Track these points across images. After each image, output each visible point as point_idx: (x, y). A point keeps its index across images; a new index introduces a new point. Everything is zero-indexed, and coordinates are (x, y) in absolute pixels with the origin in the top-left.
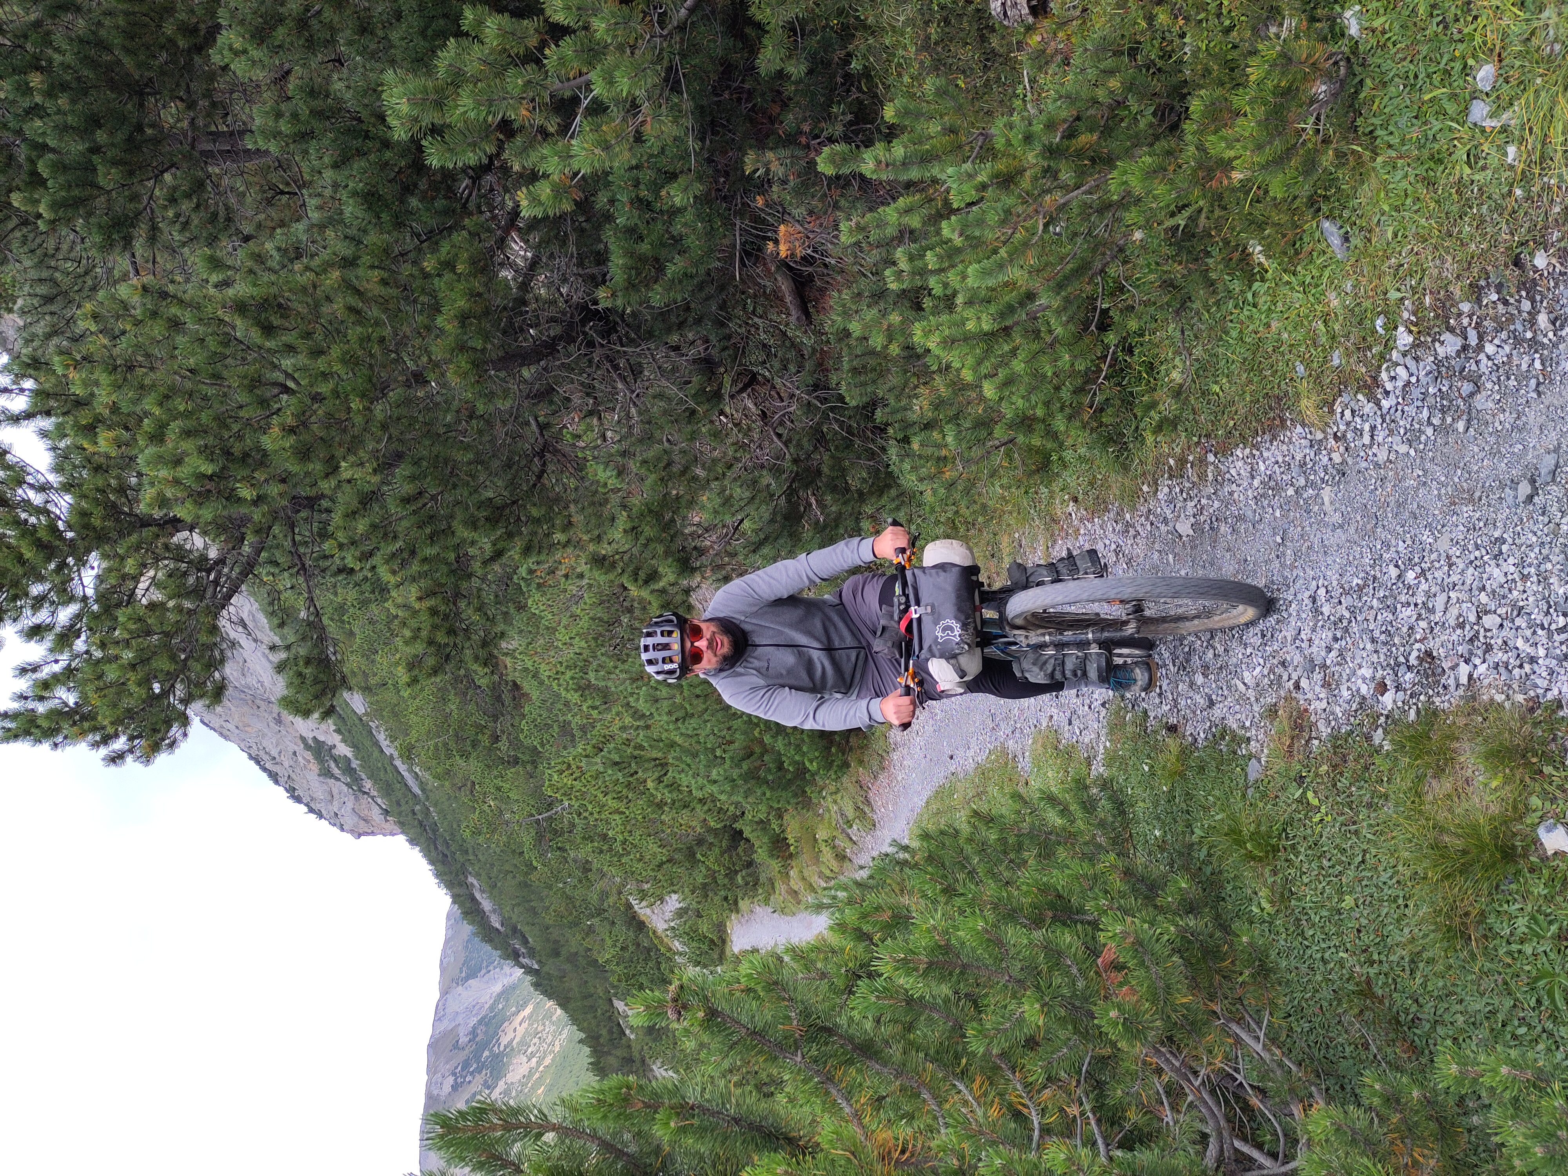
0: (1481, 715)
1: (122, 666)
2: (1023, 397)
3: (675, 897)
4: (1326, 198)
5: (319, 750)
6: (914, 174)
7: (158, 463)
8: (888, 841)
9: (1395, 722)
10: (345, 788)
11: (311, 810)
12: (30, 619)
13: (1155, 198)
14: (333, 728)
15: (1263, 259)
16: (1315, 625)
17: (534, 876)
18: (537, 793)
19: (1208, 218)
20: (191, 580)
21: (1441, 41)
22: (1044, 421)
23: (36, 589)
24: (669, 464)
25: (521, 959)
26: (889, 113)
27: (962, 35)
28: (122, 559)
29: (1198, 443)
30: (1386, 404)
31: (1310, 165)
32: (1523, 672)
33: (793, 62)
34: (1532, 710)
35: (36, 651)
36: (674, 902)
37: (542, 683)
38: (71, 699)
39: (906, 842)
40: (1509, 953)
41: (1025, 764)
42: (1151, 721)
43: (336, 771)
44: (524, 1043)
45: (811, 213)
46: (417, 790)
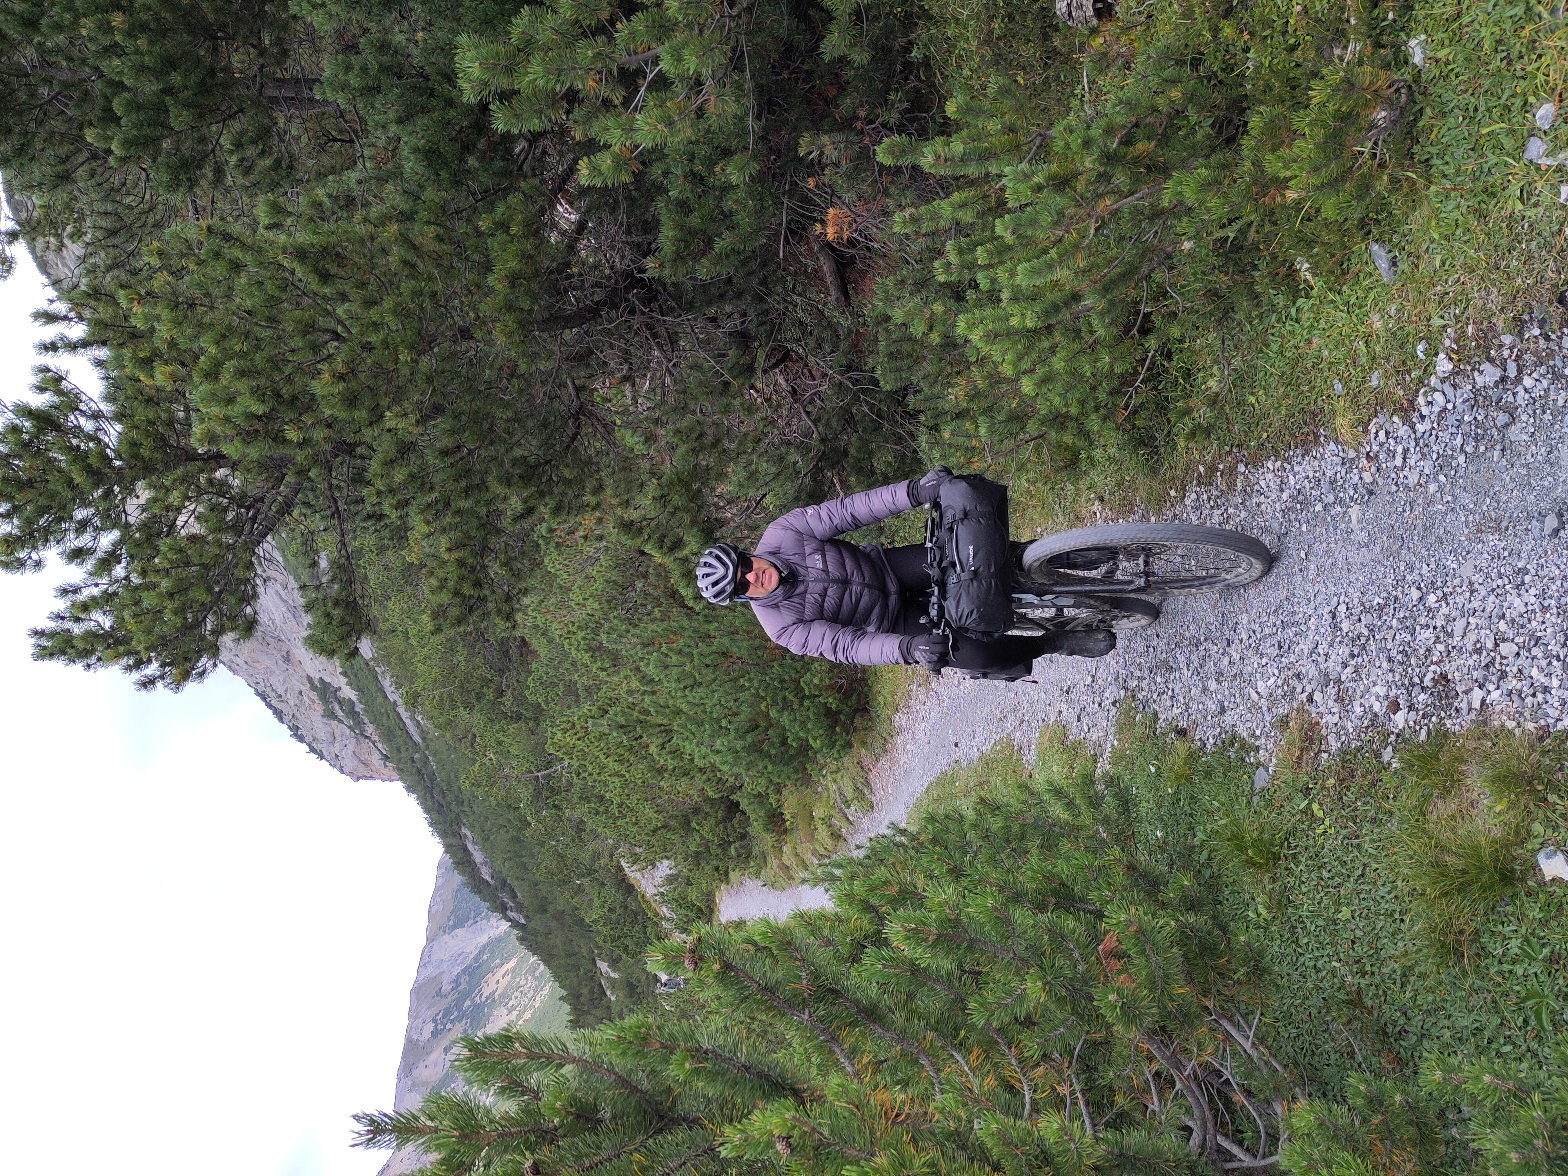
0: (1491, 740)
1: (161, 595)
2: (1060, 395)
3: (666, 863)
4: (1377, 222)
5: (324, 691)
6: (972, 170)
7: (211, 401)
8: (886, 823)
9: (1405, 741)
10: (347, 731)
11: (313, 750)
12: (73, 542)
13: (1208, 210)
14: (340, 670)
15: (1309, 277)
16: (1333, 640)
17: (528, 833)
18: (539, 749)
19: (1257, 232)
20: (230, 515)
21: (1503, 77)
22: (1077, 419)
23: (80, 514)
24: (701, 436)
25: (509, 913)
26: (951, 108)
27: (1025, 31)
28: (168, 490)
29: (1229, 453)
30: (1420, 428)
31: (1365, 187)
32: (1535, 701)
33: (857, 49)
34: (1541, 739)
35: (76, 574)
36: (665, 868)
37: (550, 641)
38: (107, 623)
39: (903, 825)
40: (1500, 973)
41: (1030, 756)
42: (1161, 723)
43: (340, 713)
44: (504, 995)
45: (860, 197)
46: (417, 738)
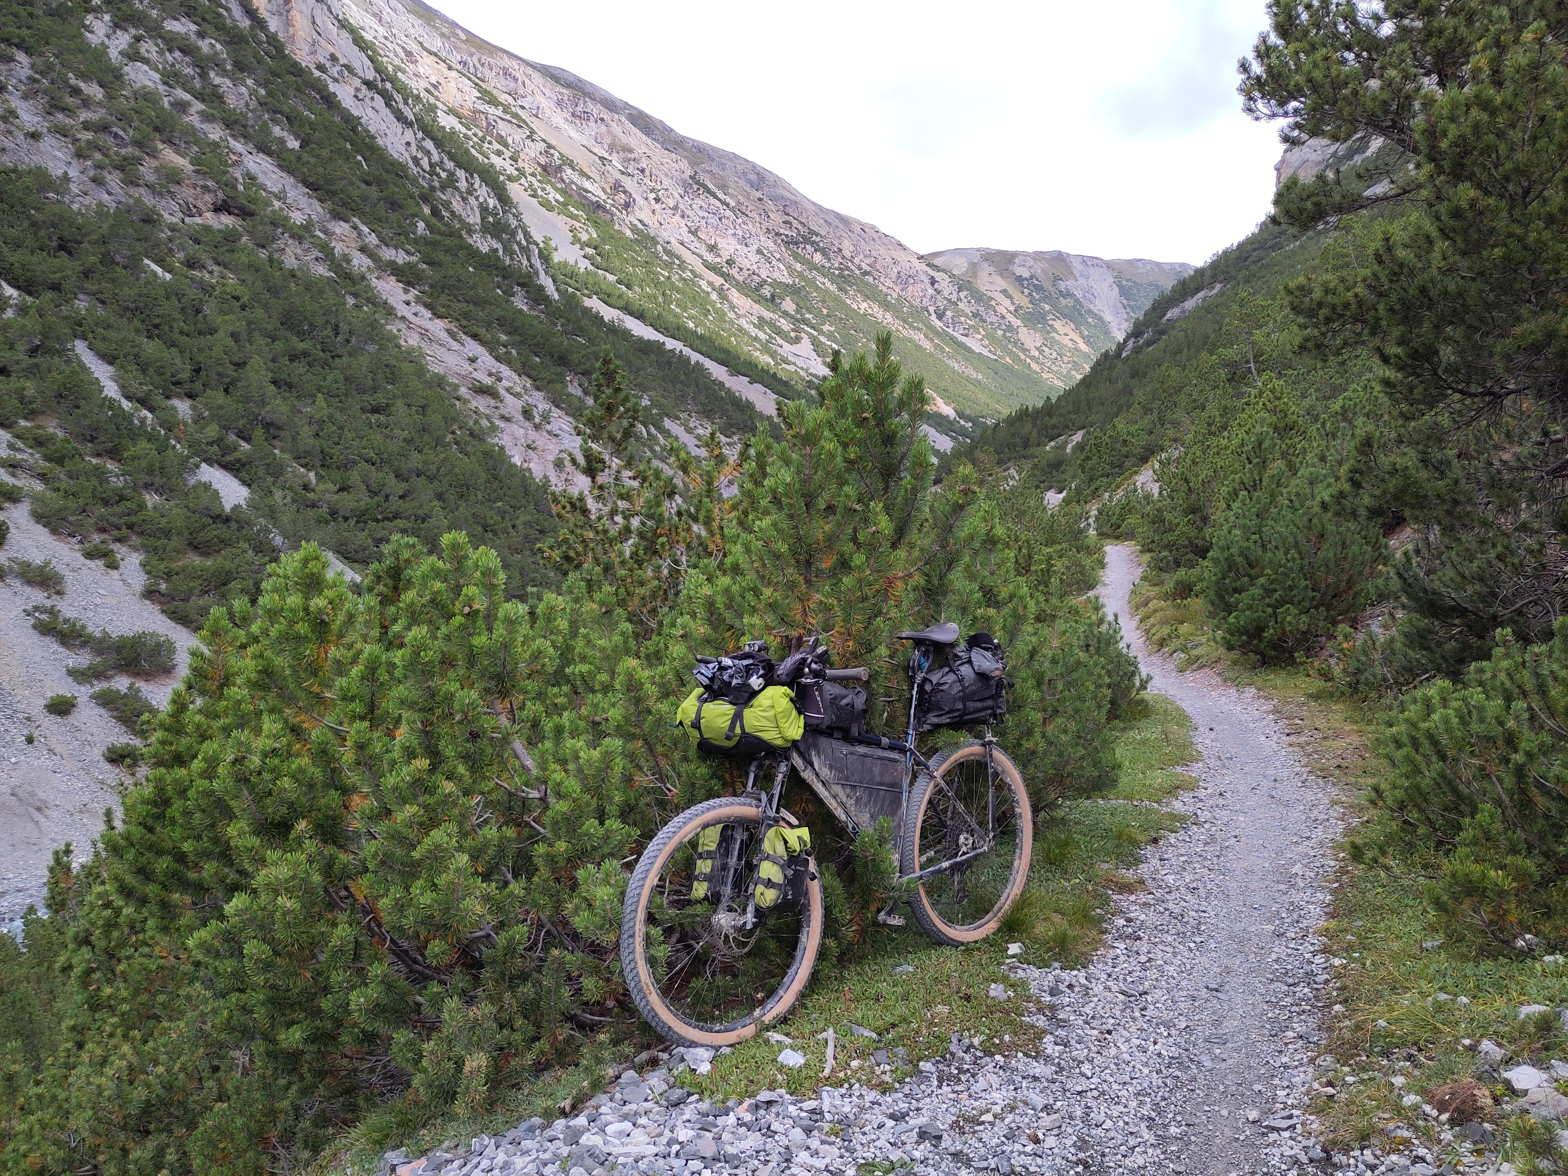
25: (1132, 340)
39: (1149, 687)
44: (1054, 342)
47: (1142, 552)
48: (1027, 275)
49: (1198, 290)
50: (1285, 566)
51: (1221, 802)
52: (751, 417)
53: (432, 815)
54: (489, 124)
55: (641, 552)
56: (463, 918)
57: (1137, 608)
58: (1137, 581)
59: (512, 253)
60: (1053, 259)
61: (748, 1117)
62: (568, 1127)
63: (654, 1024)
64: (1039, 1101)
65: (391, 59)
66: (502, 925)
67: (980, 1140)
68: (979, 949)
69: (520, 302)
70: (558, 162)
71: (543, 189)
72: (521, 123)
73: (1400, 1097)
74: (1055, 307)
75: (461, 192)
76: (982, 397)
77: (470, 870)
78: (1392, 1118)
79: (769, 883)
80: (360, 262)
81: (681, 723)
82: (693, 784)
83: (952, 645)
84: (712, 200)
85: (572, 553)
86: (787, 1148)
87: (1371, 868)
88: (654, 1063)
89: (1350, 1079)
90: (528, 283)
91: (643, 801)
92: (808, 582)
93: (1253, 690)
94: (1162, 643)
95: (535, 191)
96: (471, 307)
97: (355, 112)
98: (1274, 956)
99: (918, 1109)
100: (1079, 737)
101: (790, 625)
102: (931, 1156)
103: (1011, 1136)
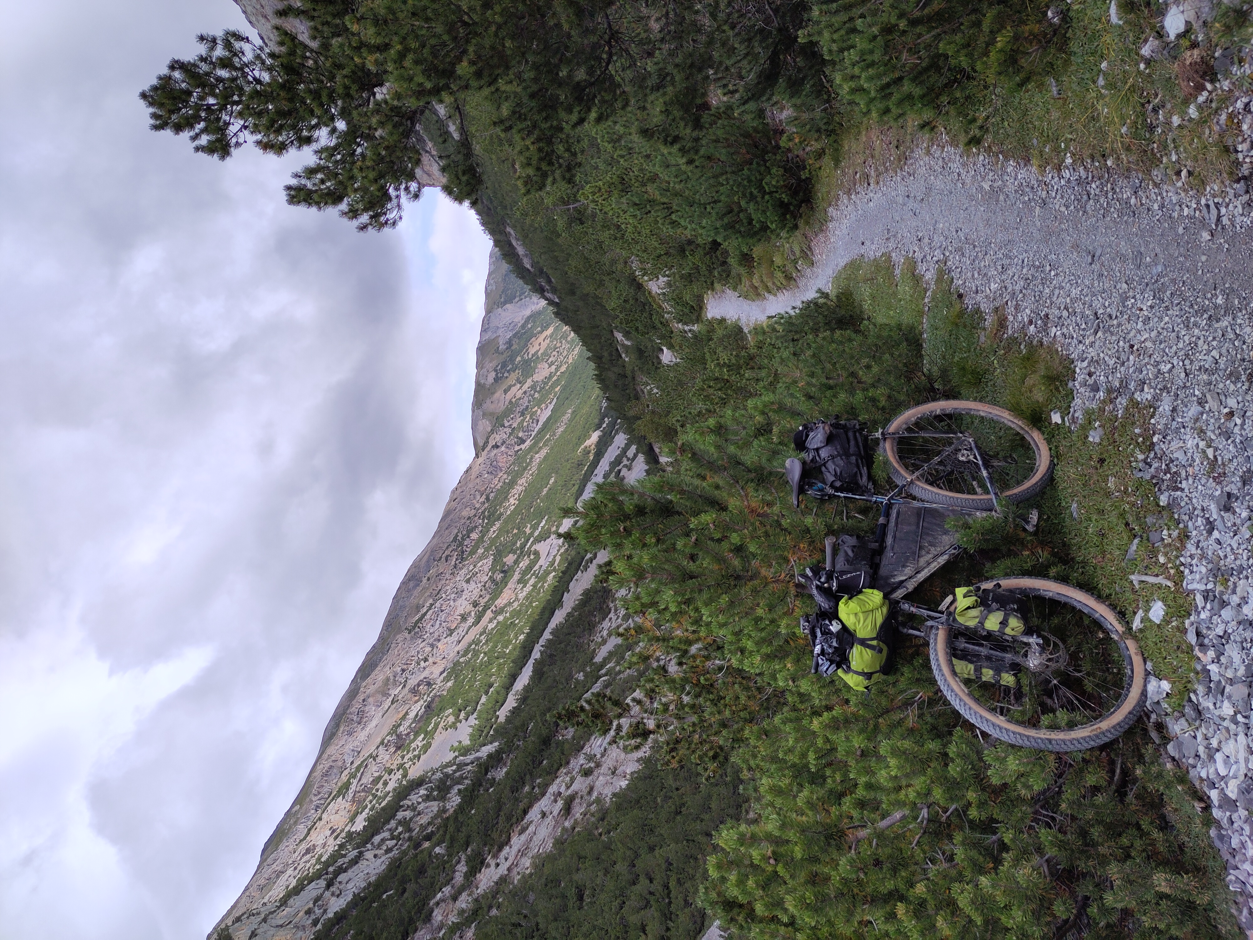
25: (546, 294)
41: (898, 273)
42: (953, 286)
44: (545, 354)
47: (713, 290)
48: (493, 374)
49: (510, 245)
50: (732, 186)
51: (926, 240)
52: (595, 592)
53: (944, 903)
54: (363, 790)
55: (711, 696)
56: (1035, 884)
57: (758, 295)
58: (737, 294)
59: (462, 778)
60: (482, 354)
61: (1211, 654)
62: (1220, 807)
63: (1127, 726)
64: (1194, 409)
65: (310, 865)
66: (1040, 850)
67: (1231, 461)
68: (1057, 447)
69: (500, 773)
70: (394, 737)
71: (414, 750)
72: (364, 765)
73: (1191, 120)
74: (518, 353)
75: (414, 816)
76: (585, 410)
77: (993, 875)
78: (1209, 127)
79: (1004, 623)
80: (464, 902)
81: (866, 688)
82: (918, 680)
83: (804, 463)
84: (428, 617)
85: (711, 754)
86: (1239, 623)
87: (987, 130)
88: (1160, 727)
89: (1174, 158)
90: (486, 766)
91: (929, 719)
92: (751, 578)
93: (830, 209)
94: (789, 278)
95: (415, 756)
96: (502, 813)
97: (350, 897)
98: (1063, 209)
99: (1203, 510)
100: (874, 357)
101: (786, 594)
102: (1246, 503)
103: (1228, 435)
